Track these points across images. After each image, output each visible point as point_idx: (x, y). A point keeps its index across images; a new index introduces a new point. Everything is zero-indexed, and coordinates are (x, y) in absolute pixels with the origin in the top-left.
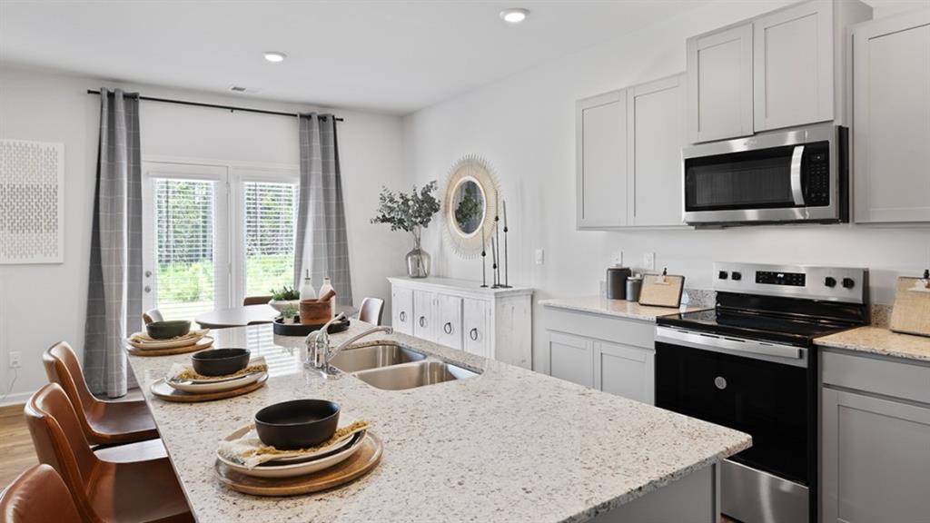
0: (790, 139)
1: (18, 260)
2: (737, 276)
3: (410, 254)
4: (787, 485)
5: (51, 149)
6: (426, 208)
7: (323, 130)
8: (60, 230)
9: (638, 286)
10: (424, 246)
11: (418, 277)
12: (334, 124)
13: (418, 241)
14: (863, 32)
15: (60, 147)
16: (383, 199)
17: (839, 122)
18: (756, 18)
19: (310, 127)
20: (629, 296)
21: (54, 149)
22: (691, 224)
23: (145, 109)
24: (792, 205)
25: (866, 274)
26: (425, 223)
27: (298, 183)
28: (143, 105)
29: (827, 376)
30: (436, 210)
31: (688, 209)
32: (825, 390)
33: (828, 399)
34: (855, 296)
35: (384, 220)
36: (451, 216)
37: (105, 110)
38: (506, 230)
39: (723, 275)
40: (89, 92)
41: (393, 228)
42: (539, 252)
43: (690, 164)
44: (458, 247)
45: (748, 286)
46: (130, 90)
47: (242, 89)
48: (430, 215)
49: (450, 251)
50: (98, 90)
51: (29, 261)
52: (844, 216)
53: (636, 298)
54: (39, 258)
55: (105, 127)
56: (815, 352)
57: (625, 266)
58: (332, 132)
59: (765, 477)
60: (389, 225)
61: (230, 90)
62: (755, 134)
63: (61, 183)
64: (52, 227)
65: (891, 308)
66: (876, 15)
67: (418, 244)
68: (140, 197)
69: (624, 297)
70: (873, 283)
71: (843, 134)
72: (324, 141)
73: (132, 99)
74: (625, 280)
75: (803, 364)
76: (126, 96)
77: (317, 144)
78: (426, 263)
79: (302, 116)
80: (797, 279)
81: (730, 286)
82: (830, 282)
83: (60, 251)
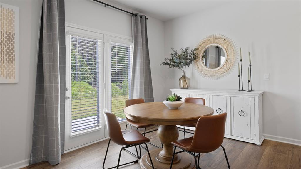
3: (181, 78)
5: (10, 9)
7: (141, 22)
10: (188, 75)
11: (184, 88)
12: (146, 20)
13: (184, 73)
15: (16, 9)
19: (137, 20)
21: (12, 10)
26: (188, 65)
35: (166, 64)
36: (201, 62)
38: (250, 65)
41: (170, 67)
42: (267, 74)
48: (191, 61)
58: (145, 24)
63: (17, 32)
64: (11, 60)
67: (185, 74)
72: (142, 27)
77: (140, 28)
79: (134, 15)
83: (17, 75)
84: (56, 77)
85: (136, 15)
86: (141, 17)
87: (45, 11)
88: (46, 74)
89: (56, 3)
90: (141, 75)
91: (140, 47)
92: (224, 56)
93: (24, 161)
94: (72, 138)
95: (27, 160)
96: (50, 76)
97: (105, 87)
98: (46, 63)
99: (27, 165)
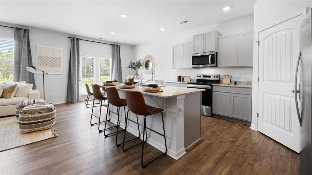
0: (208, 54)
1: (53, 73)
2: (200, 76)
3: (135, 74)
4: (208, 107)
5: (60, 49)
6: (139, 65)
7: (117, 48)
8: (62, 67)
9: (183, 79)
10: (138, 73)
11: (137, 79)
12: (119, 47)
13: (137, 72)
14: (220, 37)
15: (62, 49)
16: (130, 63)
17: (216, 51)
18: (205, 34)
19: (114, 47)
20: (181, 81)
22: (193, 67)
23: (80, 42)
24: (209, 64)
25: (220, 75)
26: (139, 68)
27: (112, 59)
28: (80, 41)
29: (214, 90)
30: (141, 65)
31: (193, 65)
32: (214, 92)
33: (214, 93)
34: (218, 79)
35: (130, 67)
36: (144, 67)
37: (72, 41)
38: (157, 69)
39: (198, 76)
40: (69, 37)
41: (132, 69)
42: (163, 74)
43: (193, 57)
44: (146, 73)
45: (202, 78)
46: (77, 38)
47: (101, 39)
48: (140, 66)
49: (144, 74)
50: (71, 37)
51: (55, 73)
52: (217, 66)
53: (183, 81)
54: (57, 73)
55: (72, 45)
56: (212, 86)
57: (180, 75)
58: (119, 48)
59: (204, 107)
60: (131, 68)
61: (99, 39)
62: (204, 53)
63: (62, 57)
64: (60, 66)
65: (223, 80)
66: (222, 35)
68: (79, 60)
69: (180, 81)
70: (221, 77)
71: (217, 53)
72: (117, 50)
73: (78, 39)
74: (181, 78)
75: (210, 88)
76: (76, 39)
77: (116, 51)
78: (139, 76)
79: (113, 45)
80: (209, 77)
81: (199, 78)
82: (214, 77)
83: (62, 72)
84: (75, 72)
85: (114, 45)
86: (117, 45)
87: (72, 49)
88: (72, 71)
89: (76, 46)
90: (115, 72)
91: (115, 60)
92: (151, 62)
93: (64, 101)
94: (82, 96)
95: (65, 101)
96: (73, 72)
97: (97, 77)
98: (72, 67)
99: (65, 103)
